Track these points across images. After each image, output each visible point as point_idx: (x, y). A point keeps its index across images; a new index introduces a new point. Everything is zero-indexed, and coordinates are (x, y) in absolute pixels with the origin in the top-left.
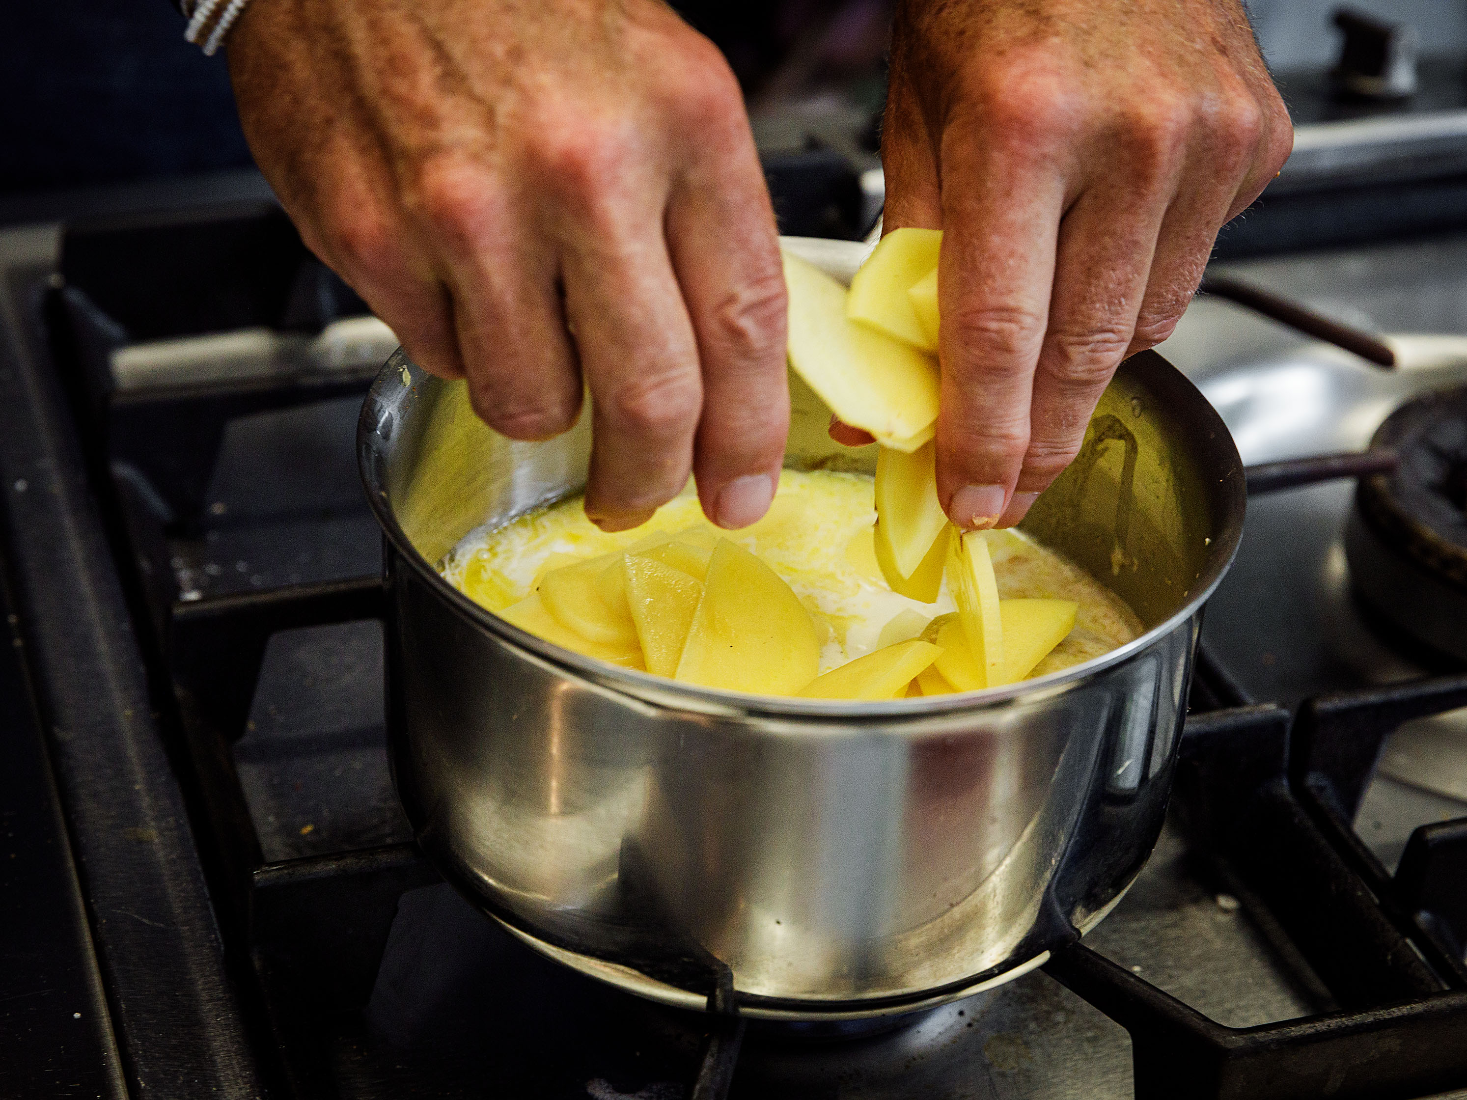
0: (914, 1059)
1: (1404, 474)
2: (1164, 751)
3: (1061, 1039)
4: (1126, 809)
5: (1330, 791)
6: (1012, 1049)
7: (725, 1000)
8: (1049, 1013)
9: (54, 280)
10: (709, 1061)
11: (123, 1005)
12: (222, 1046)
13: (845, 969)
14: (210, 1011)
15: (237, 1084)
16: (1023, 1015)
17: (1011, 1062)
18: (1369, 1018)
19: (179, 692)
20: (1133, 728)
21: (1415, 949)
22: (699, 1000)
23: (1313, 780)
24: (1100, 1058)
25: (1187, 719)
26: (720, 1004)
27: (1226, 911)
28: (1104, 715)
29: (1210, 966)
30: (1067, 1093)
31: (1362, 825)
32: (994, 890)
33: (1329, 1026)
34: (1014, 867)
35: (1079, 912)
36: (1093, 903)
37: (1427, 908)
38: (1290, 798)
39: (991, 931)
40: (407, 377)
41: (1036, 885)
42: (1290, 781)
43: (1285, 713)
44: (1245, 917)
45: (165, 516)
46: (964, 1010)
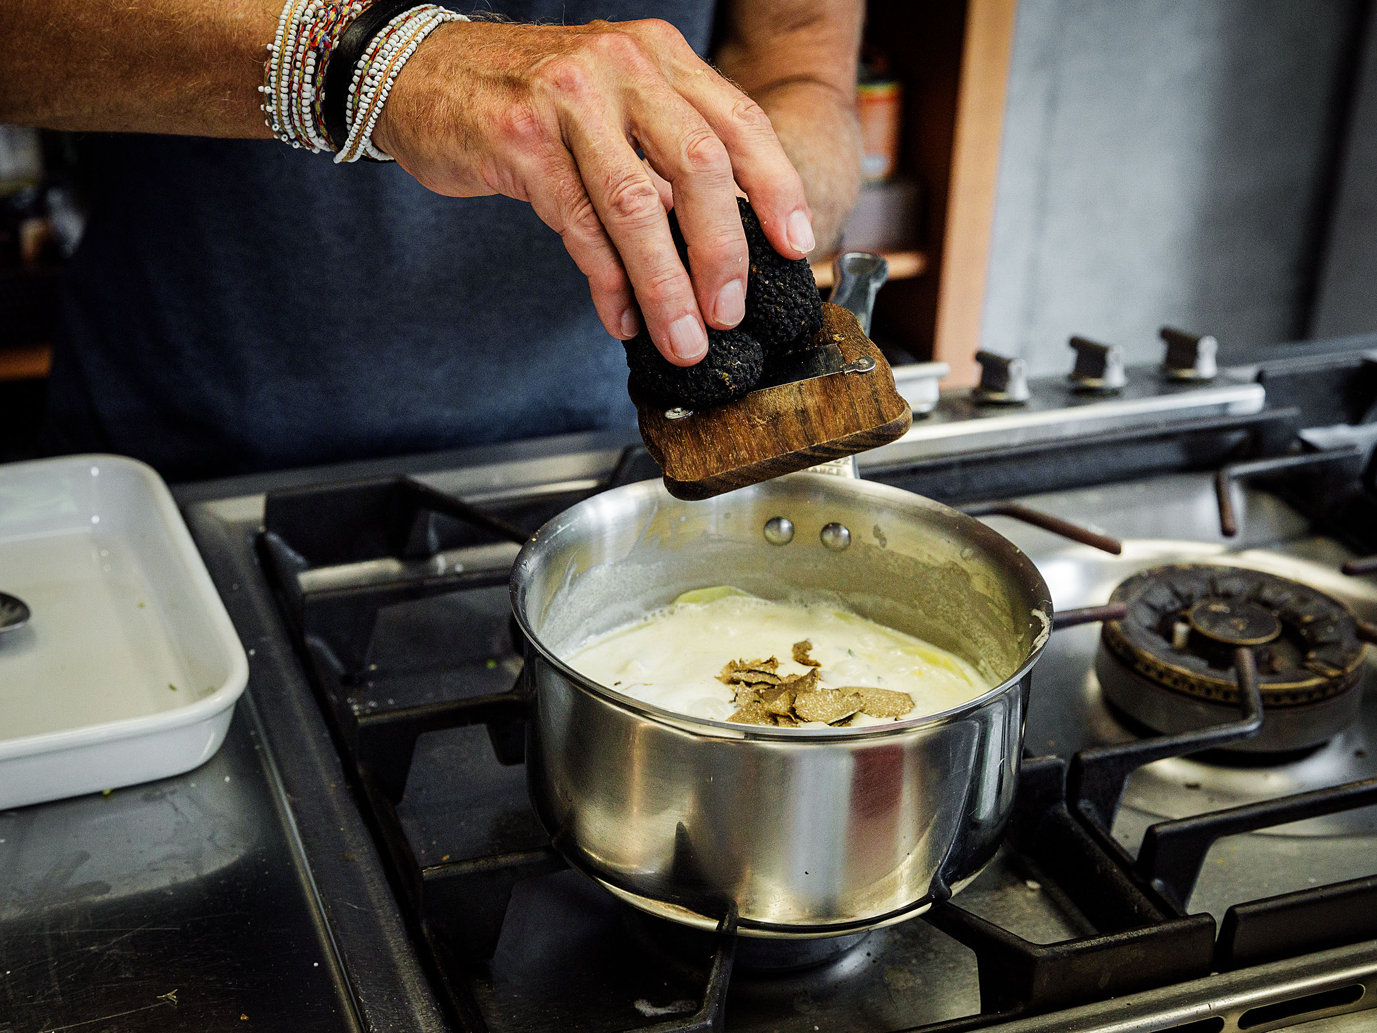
0: (840, 983)
1: (1130, 620)
3: (932, 969)
5: (1093, 811)
6: (902, 975)
7: (731, 923)
8: (924, 953)
9: (262, 529)
12: (409, 978)
14: (400, 958)
15: (420, 1000)
16: (908, 955)
17: (902, 983)
19: (361, 771)
23: (1083, 804)
27: (1032, 890)
29: (1024, 923)
33: (1099, 941)
37: (1159, 877)
38: (1068, 815)
42: (1067, 805)
43: (1062, 761)
44: (1045, 893)
45: (342, 672)
46: (870, 952)
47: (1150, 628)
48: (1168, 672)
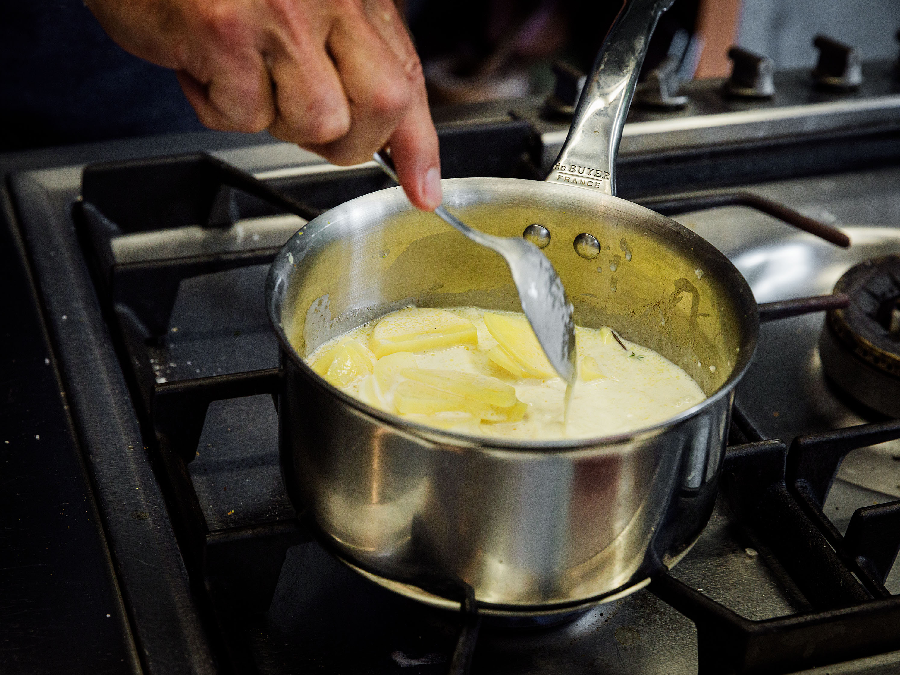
0: (576, 641)
1: (853, 308)
2: (715, 466)
3: (657, 629)
4: (693, 499)
5: (808, 489)
6: (630, 634)
7: (471, 605)
8: (650, 614)
9: (79, 198)
10: (462, 639)
11: (135, 610)
12: (190, 632)
13: (537, 588)
14: (183, 613)
15: (199, 653)
16: (636, 615)
17: (630, 641)
18: (828, 615)
19: (158, 435)
20: (697, 454)
21: (856, 578)
22: (456, 605)
23: (799, 483)
24: (679, 639)
25: (728, 449)
26: (468, 607)
27: (750, 557)
28: (681, 446)
29: (741, 588)
30: (661, 659)
31: (827, 508)
32: (620, 544)
34: (630, 532)
35: (667, 556)
36: (675, 552)
37: (862, 554)
38: (786, 493)
39: (618, 566)
40: (291, 259)
41: (643, 541)
42: (786, 483)
43: (784, 445)
44: (762, 560)
45: (147, 336)
46: (603, 612)
47: (869, 315)
48: (884, 358)
